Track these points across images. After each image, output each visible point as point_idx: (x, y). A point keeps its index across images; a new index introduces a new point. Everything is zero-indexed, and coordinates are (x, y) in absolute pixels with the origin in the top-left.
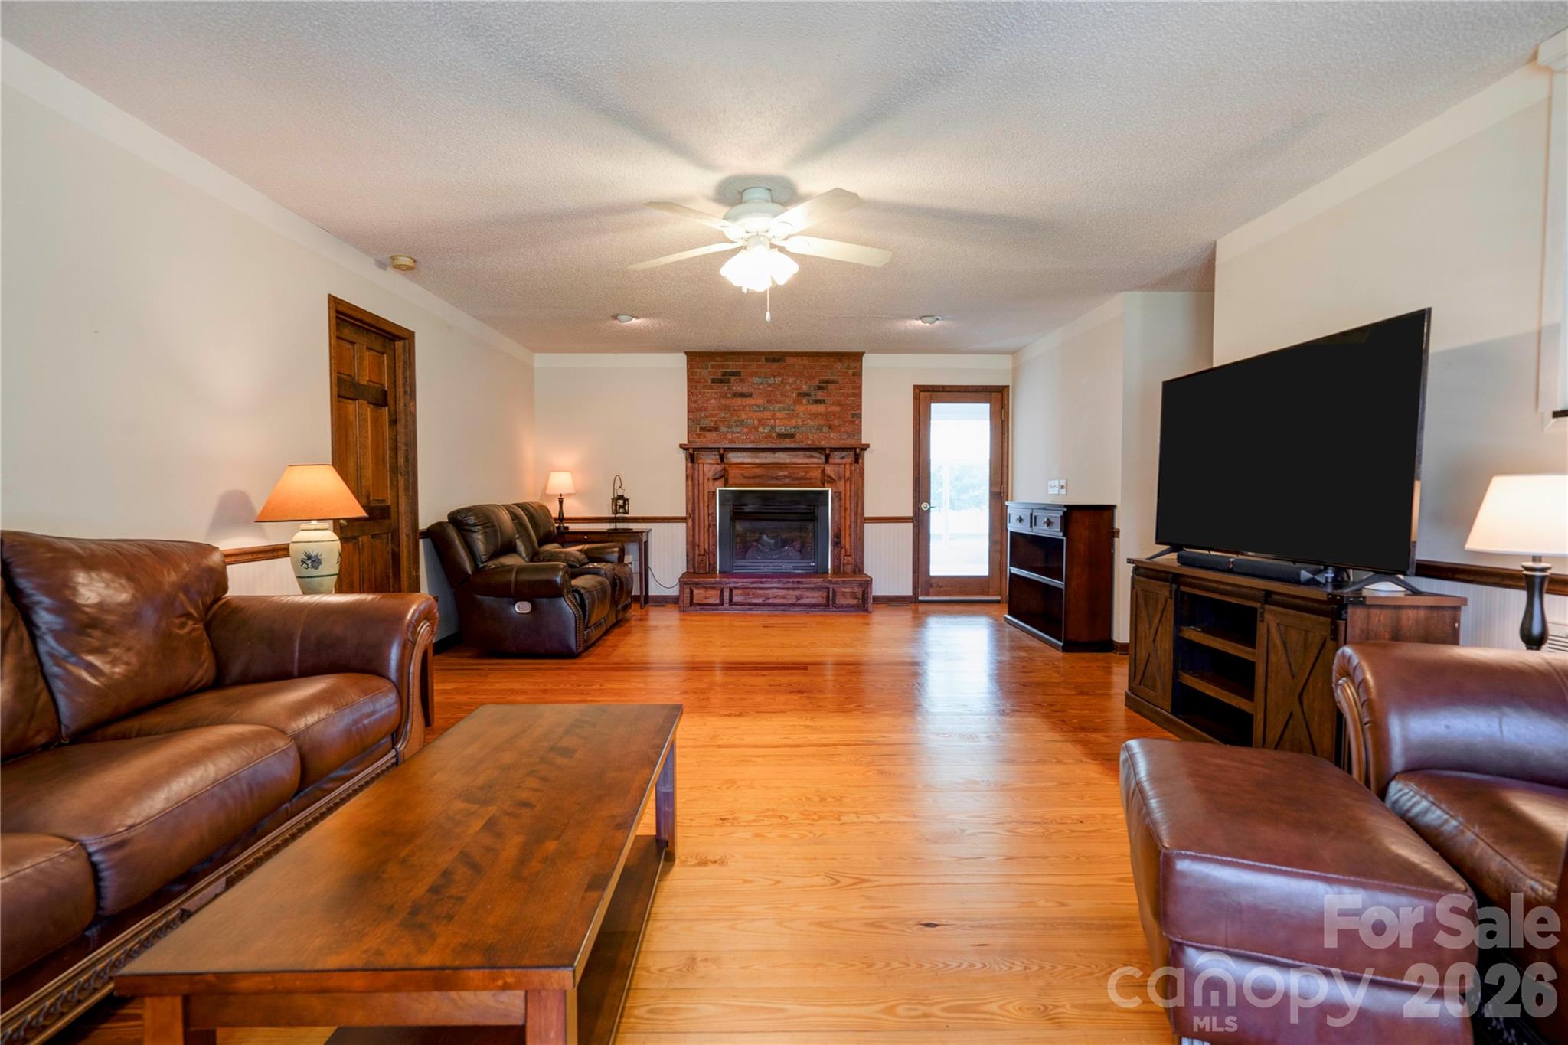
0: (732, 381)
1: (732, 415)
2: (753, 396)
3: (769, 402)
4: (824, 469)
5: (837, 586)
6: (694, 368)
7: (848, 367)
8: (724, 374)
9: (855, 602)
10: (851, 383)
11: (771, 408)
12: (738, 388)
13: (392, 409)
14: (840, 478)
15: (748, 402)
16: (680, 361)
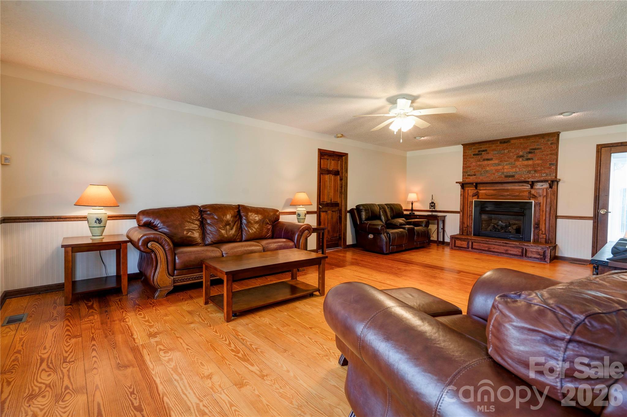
0: (483, 154)
1: (482, 168)
2: (493, 160)
3: (501, 161)
4: (531, 191)
5: (528, 247)
6: (466, 150)
7: (548, 140)
8: (479, 151)
9: (538, 256)
10: (550, 148)
11: (502, 164)
12: (486, 157)
13: (341, 176)
14: (540, 196)
15: (490, 163)
16: (460, 148)
